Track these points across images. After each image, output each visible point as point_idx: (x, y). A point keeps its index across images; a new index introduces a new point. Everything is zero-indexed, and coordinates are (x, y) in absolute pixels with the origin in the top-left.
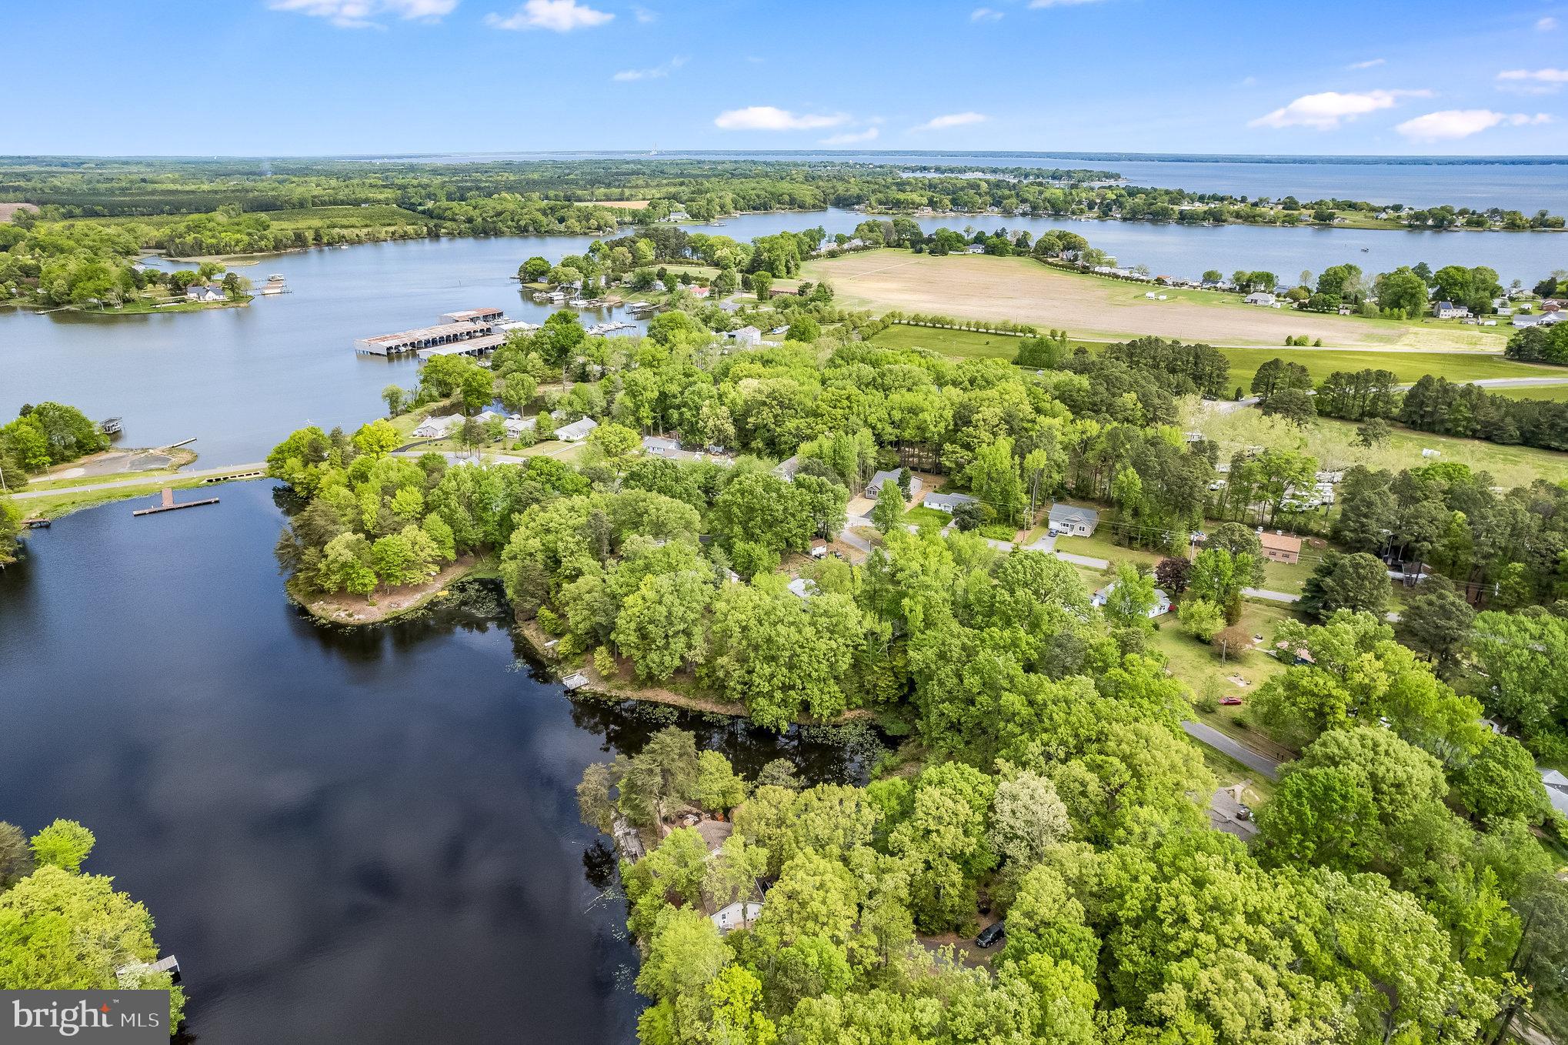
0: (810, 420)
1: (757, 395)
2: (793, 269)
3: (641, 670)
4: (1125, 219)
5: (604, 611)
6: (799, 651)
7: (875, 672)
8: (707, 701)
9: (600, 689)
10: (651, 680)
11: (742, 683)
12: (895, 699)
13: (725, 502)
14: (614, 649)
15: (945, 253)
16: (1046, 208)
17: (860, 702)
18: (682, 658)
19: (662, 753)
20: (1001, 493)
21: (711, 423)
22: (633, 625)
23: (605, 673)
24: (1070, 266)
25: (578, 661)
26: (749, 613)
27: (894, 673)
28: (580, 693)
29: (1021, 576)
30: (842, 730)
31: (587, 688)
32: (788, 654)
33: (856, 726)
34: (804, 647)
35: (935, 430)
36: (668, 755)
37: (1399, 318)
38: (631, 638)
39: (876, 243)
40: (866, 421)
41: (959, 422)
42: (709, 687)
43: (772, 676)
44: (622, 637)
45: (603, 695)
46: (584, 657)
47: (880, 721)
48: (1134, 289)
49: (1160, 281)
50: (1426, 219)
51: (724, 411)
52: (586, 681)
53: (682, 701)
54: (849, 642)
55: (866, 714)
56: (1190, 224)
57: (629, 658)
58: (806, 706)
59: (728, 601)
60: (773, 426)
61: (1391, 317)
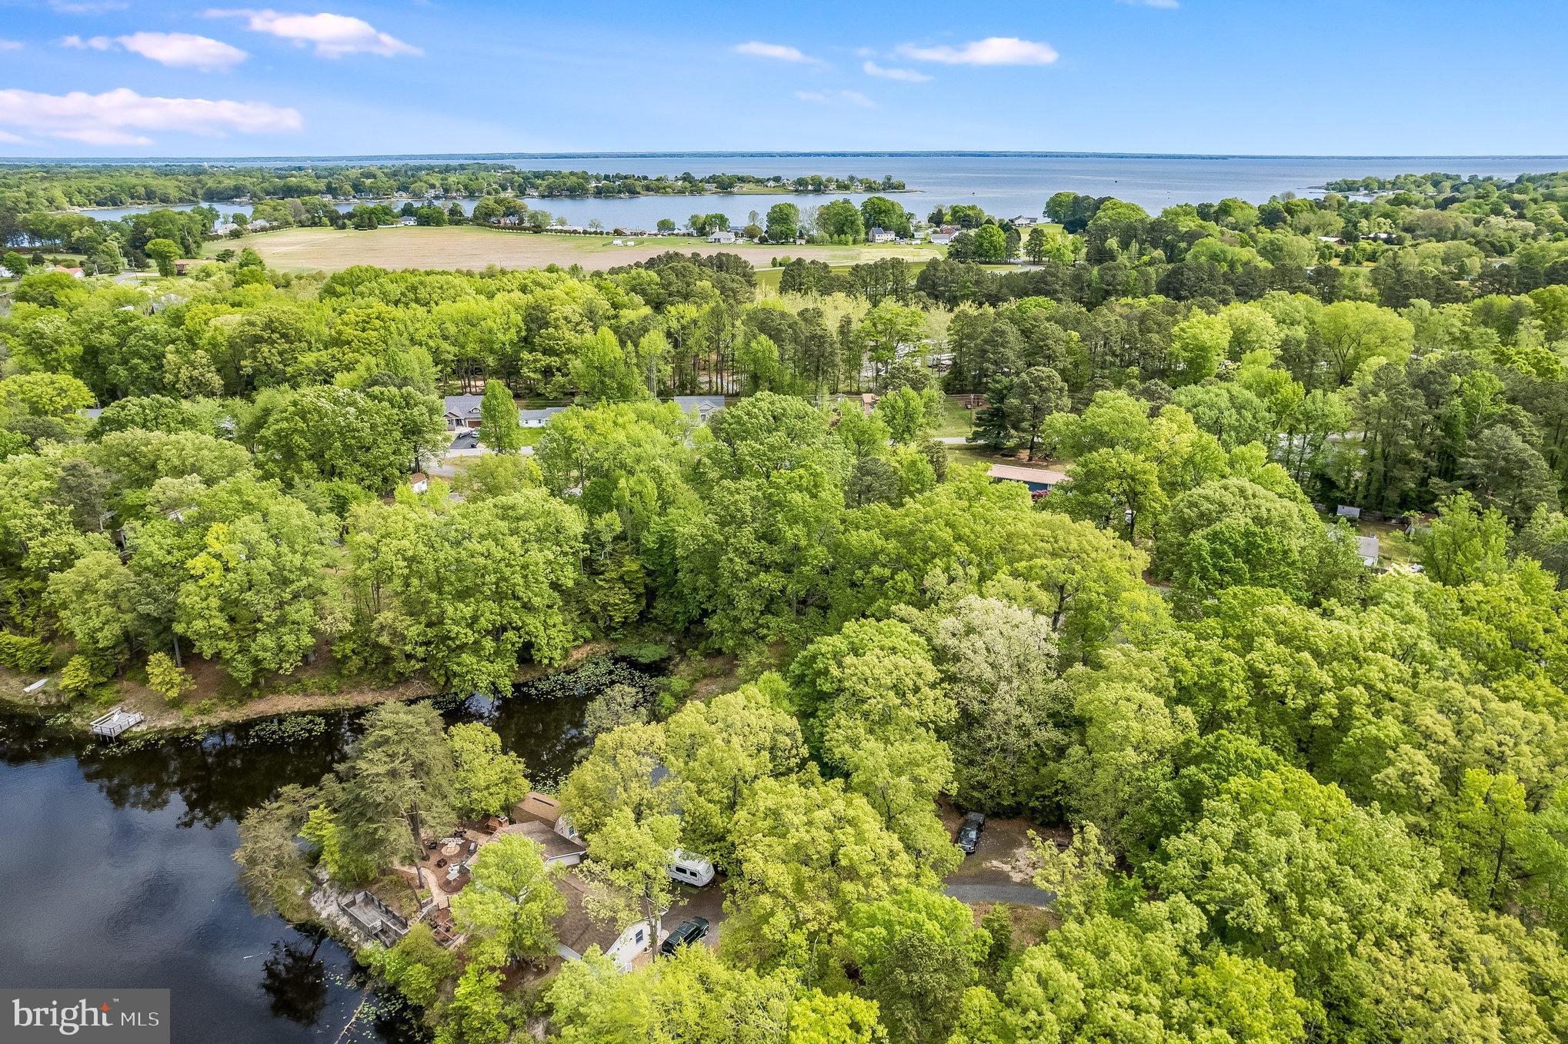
0: (335, 350)
1: (247, 328)
2: (193, 246)
3: (242, 670)
4: (543, 197)
5: (149, 595)
6: (507, 572)
7: (601, 588)
8: (362, 692)
9: (169, 722)
10: (264, 681)
11: (422, 644)
12: (634, 617)
13: (277, 433)
14: (184, 651)
15: (372, 226)
16: (458, 190)
17: (588, 634)
18: (313, 631)
19: (400, 742)
20: (619, 389)
21: (184, 373)
22: (214, 602)
23: (174, 693)
24: (519, 227)
25: (106, 694)
26: (413, 537)
27: (625, 582)
28: (134, 738)
29: (762, 420)
30: (582, 674)
31: (143, 727)
32: (492, 578)
33: (597, 664)
34: (512, 566)
35: (506, 338)
36: (413, 741)
37: (846, 244)
38: (217, 621)
39: (286, 224)
40: (412, 340)
41: (534, 326)
42: (361, 670)
43: (475, 619)
44: (199, 625)
45: (177, 730)
46: (117, 687)
47: (624, 650)
48: (598, 241)
49: (618, 233)
50: (807, 184)
51: (201, 356)
52: (138, 717)
53: (322, 702)
54: (566, 549)
55: (601, 648)
56: (607, 197)
57: (217, 656)
58: (526, 655)
59: (370, 530)
60: (281, 366)
61: (840, 243)
